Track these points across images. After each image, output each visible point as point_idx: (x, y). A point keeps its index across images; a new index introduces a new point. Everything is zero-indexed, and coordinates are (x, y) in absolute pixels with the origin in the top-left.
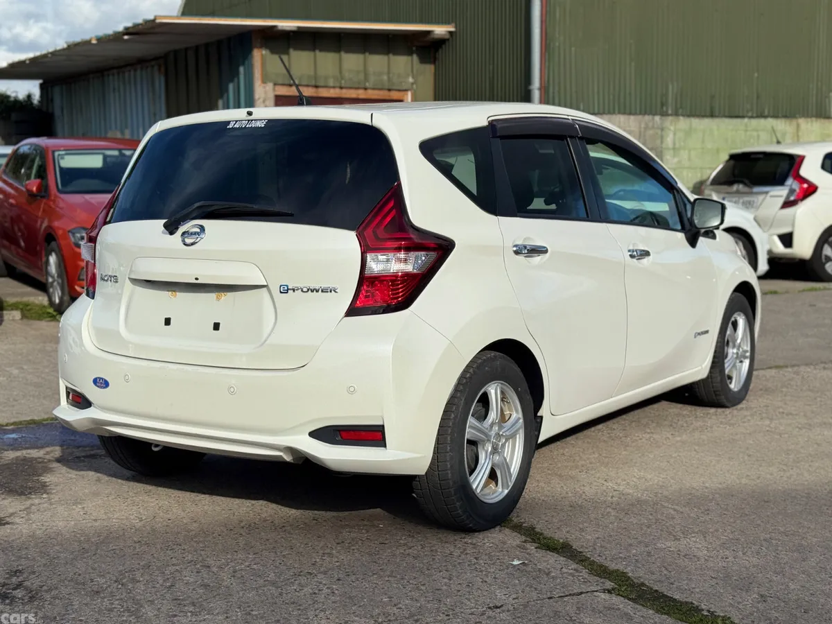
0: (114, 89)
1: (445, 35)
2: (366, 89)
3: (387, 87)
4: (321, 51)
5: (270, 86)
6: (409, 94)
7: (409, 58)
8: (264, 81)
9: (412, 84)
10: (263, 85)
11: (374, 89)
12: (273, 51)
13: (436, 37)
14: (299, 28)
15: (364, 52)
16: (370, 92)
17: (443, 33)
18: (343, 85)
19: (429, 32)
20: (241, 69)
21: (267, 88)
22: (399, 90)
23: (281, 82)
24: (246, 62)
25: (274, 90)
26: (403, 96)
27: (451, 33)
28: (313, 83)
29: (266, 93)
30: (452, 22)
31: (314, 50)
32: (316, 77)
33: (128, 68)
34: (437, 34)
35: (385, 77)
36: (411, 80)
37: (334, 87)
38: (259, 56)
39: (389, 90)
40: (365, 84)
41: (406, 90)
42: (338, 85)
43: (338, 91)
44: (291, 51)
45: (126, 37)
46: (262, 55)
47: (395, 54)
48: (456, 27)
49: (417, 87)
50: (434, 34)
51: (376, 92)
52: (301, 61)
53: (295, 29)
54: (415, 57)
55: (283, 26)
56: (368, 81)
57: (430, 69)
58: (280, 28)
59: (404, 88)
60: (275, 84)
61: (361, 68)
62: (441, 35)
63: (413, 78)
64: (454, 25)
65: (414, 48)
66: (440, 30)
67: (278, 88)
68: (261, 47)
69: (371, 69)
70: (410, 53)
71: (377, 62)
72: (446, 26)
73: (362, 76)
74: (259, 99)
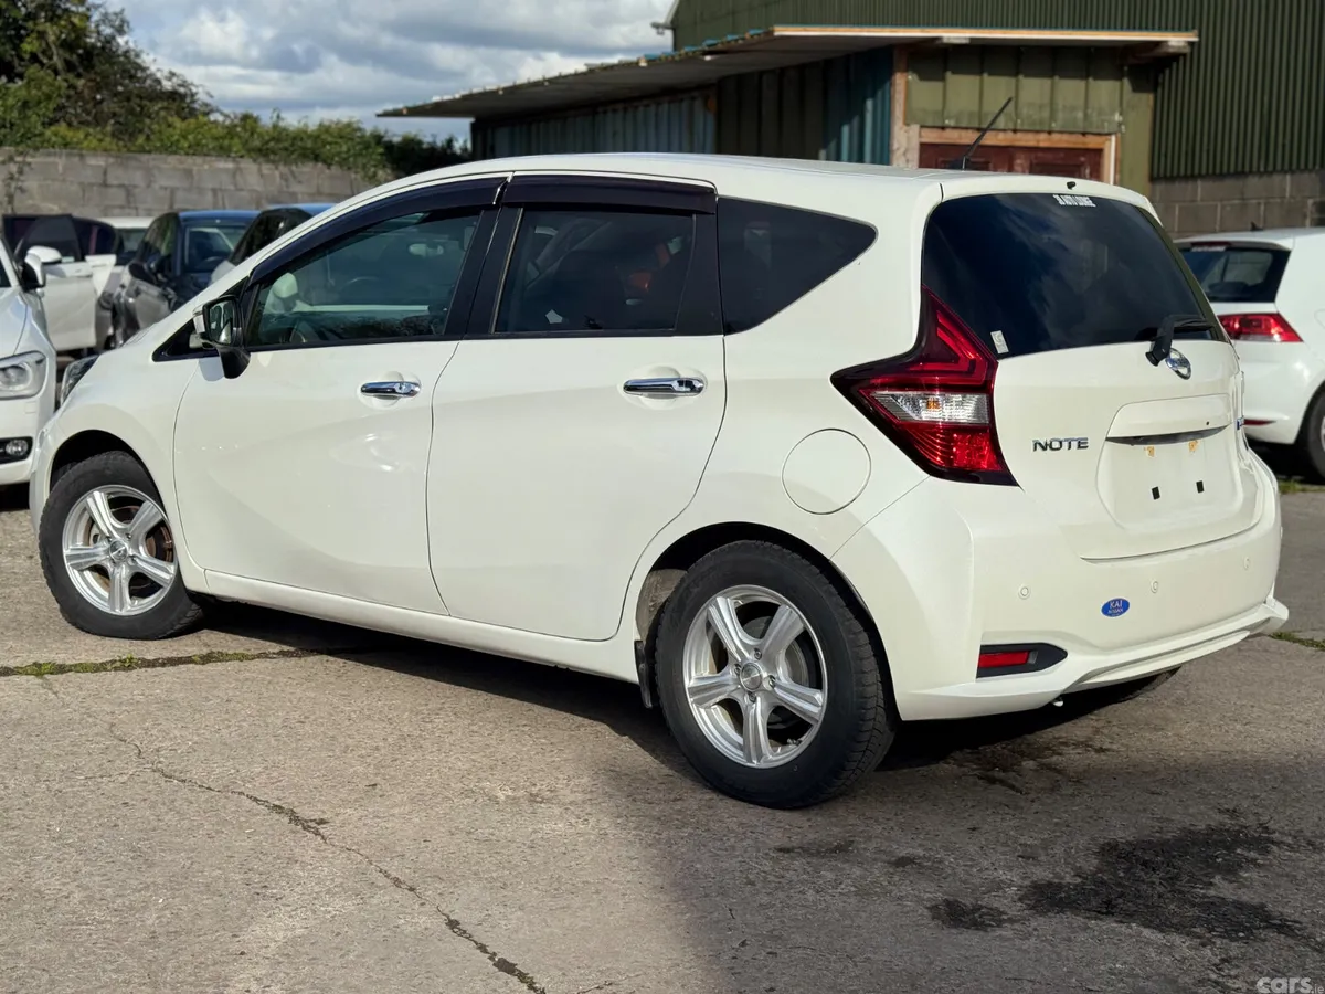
0: (615, 134)
1: (1184, 47)
2: (1050, 133)
3: (1082, 130)
4: (991, 74)
5: (915, 128)
6: (1113, 138)
7: (1117, 83)
8: (907, 123)
9: (1120, 124)
10: (905, 128)
11: (1061, 132)
12: (923, 77)
13: (1171, 50)
14: (972, 39)
15: (1051, 76)
16: (1055, 137)
17: (1182, 44)
18: (1019, 127)
19: (1158, 44)
20: (869, 104)
21: (911, 132)
22: (1099, 134)
23: (930, 123)
24: (879, 93)
25: (920, 136)
26: (1104, 143)
27: (1191, 44)
28: (977, 125)
29: (908, 139)
30: (1193, 28)
31: (980, 73)
32: (980, 115)
33: (645, 102)
34: (1173, 47)
35: (1080, 115)
36: (1117, 118)
37: (1004, 130)
38: (902, 82)
39: (1084, 134)
40: (1050, 124)
41: (1109, 134)
42: (1011, 126)
43: (1010, 135)
44: (949, 75)
45: (708, 58)
46: (907, 82)
47: (1097, 77)
48: (1200, 36)
49: (1126, 128)
50: (1168, 47)
51: (1065, 137)
52: (963, 90)
53: (967, 42)
54: (1126, 81)
55: (949, 38)
56: (1055, 121)
57: (1147, 99)
58: (945, 41)
59: (1106, 131)
60: (922, 127)
61: (1046, 100)
62: (1179, 47)
63: (1121, 114)
64: (1196, 31)
65: (1126, 68)
66: (1176, 40)
67: (925, 132)
68: (906, 70)
69: (1060, 103)
70: (1119, 77)
71: (1070, 90)
72: (1185, 34)
73: (1046, 114)
74: (898, 149)
